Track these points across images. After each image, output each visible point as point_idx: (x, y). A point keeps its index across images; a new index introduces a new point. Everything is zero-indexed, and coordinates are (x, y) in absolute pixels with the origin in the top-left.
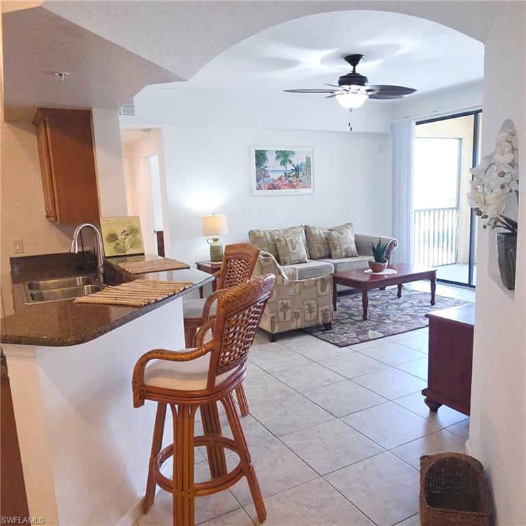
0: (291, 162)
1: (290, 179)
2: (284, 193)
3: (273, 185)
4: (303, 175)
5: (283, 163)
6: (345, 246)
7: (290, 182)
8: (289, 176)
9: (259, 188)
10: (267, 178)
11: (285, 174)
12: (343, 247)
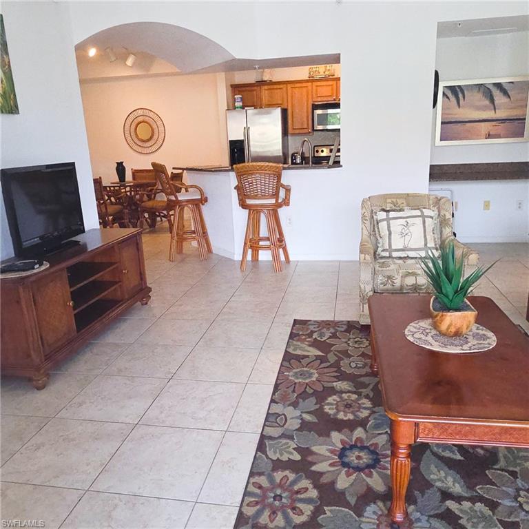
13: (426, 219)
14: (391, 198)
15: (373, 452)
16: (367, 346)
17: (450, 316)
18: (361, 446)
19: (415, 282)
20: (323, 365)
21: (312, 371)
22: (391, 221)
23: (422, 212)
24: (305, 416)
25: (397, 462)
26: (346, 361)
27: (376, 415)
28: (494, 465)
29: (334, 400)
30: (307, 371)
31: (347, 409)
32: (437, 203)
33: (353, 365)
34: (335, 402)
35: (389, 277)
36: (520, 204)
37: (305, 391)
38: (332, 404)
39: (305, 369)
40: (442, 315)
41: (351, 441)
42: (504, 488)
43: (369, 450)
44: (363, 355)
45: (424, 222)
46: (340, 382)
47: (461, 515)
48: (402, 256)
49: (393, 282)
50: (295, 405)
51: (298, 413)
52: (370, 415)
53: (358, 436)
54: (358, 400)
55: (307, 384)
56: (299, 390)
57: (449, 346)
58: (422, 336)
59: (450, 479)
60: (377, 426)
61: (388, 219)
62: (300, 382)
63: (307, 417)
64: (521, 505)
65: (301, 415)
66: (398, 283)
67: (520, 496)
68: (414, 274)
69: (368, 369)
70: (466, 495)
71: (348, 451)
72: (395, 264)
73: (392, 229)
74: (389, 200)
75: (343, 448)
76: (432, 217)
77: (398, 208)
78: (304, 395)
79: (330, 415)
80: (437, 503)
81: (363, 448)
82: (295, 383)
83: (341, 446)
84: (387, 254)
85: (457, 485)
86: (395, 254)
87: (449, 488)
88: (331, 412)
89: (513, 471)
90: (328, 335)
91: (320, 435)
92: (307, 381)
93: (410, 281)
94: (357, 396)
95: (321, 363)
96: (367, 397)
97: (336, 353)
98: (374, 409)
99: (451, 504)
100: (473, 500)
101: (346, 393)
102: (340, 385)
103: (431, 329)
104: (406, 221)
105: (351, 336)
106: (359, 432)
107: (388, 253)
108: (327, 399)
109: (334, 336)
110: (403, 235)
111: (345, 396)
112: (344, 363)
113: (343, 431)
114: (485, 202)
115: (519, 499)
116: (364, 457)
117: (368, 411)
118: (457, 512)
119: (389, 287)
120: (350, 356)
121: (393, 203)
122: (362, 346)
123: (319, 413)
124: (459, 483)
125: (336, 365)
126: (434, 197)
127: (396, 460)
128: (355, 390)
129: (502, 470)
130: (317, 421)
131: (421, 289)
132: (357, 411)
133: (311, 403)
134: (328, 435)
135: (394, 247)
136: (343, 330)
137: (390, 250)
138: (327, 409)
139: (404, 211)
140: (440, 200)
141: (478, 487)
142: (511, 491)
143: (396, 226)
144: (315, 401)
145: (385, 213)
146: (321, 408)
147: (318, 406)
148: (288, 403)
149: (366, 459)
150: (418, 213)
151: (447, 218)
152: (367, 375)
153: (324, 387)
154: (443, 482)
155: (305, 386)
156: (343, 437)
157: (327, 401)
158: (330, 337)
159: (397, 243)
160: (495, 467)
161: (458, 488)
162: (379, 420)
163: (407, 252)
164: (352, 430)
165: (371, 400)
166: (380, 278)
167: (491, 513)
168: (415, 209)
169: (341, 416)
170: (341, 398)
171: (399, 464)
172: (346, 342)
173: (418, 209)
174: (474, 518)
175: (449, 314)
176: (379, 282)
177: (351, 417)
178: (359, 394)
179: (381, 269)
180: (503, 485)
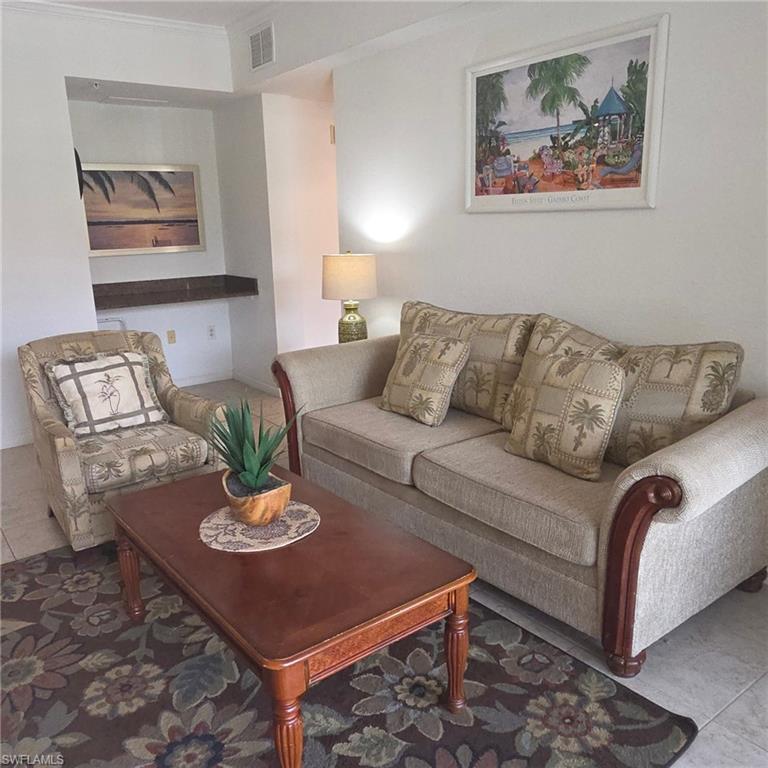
0: (573, 94)
1: (569, 156)
2: (545, 205)
3: (517, 179)
4: (613, 134)
5: (550, 105)
6: (545, 421)
7: (567, 165)
8: (566, 148)
9: (482, 189)
10: (503, 158)
11: (554, 139)
12: (534, 424)
13: (134, 367)
14: (68, 342)
15: (206, 738)
16: (99, 584)
17: (265, 497)
18: (183, 739)
19: (151, 463)
20: (42, 642)
21: (27, 660)
22: (80, 378)
23: (125, 358)
24: (62, 741)
25: (288, 728)
26: (80, 619)
27: (176, 681)
28: (353, 672)
29: (97, 690)
30: (17, 664)
31: (127, 695)
32: (138, 342)
33: (95, 620)
34: (101, 693)
35: (110, 465)
36: (211, 330)
37: (35, 700)
38: (98, 698)
39: (12, 662)
40: (254, 500)
41: (164, 739)
42: (379, 694)
43: (197, 737)
44: (101, 598)
45: (132, 373)
46: (90, 657)
47: (357, 755)
48: (111, 428)
49: (119, 471)
50: (31, 731)
51: (45, 742)
52: (168, 684)
53: (169, 726)
54: (137, 671)
55: (32, 686)
56: (24, 702)
57: (271, 540)
58: (229, 537)
59: (319, 717)
60: (187, 698)
61: (75, 376)
62: (16, 689)
63: (67, 740)
64: (405, 705)
65: (53, 744)
66: (125, 469)
67: (397, 693)
68: (145, 452)
69: (122, 618)
70: (348, 726)
71: (168, 758)
72: (106, 442)
73: (85, 389)
74: (64, 346)
75: (157, 758)
76: (140, 364)
77: (87, 357)
78: (38, 707)
79: (106, 716)
80: (325, 757)
81: (187, 740)
82: (9, 694)
83: (153, 757)
84: (87, 430)
85: (332, 720)
86: (99, 428)
87: (326, 729)
88: (104, 711)
89: (374, 668)
90: (20, 588)
91: (108, 757)
92: (29, 680)
93: (143, 463)
94: (129, 667)
95: (37, 639)
96: (146, 660)
97: (53, 612)
98: (167, 674)
99: (339, 749)
100: (357, 728)
101: (109, 669)
102: (91, 662)
103: (232, 524)
104: (106, 375)
105: (63, 576)
106: (167, 720)
107: (88, 428)
108: (83, 695)
109: (32, 586)
110: (106, 396)
111: (111, 675)
112: (77, 623)
113: (141, 731)
114: (169, 332)
115: (399, 697)
116: (197, 752)
117: (162, 681)
118: (350, 754)
119: (112, 479)
120: (80, 609)
121: (73, 349)
122: (90, 585)
123: (83, 722)
124: (332, 717)
125: (66, 632)
126: (132, 333)
127: (285, 727)
128: (120, 659)
129: (365, 672)
130: (88, 738)
131: (161, 471)
132: (145, 689)
133: (59, 715)
134: (123, 751)
135: (95, 417)
136: (42, 570)
137: (91, 423)
138: (94, 710)
139: (96, 359)
140: (142, 337)
141: (354, 708)
142: (385, 692)
143: (92, 383)
144: (65, 708)
145: (68, 367)
146: (83, 712)
147: (75, 713)
148: (16, 734)
149: (201, 753)
150: (118, 360)
151: (159, 362)
152: (125, 628)
153: (66, 677)
154: (314, 726)
155: (30, 692)
156: (148, 741)
157: (86, 698)
158: (27, 591)
159: (100, 410)
160: (356, 673)
161: (334, 724)
162: (184, 685)
163: (118, 421)
164: (155, 722)
165: (155, 662)
166: (96, 470)
167: (383, 732)
168: (113, 355)
169: (123, 709)
170: (107, 681)
171: (291, 731)
172: (60, 589)
173: (118, 354)
174: (372, 749)
175: (262, 495)
176: (95, 475)
177: (139, 703)
178: (133, 661)
179: (88, 455)
180: (375, 690)
